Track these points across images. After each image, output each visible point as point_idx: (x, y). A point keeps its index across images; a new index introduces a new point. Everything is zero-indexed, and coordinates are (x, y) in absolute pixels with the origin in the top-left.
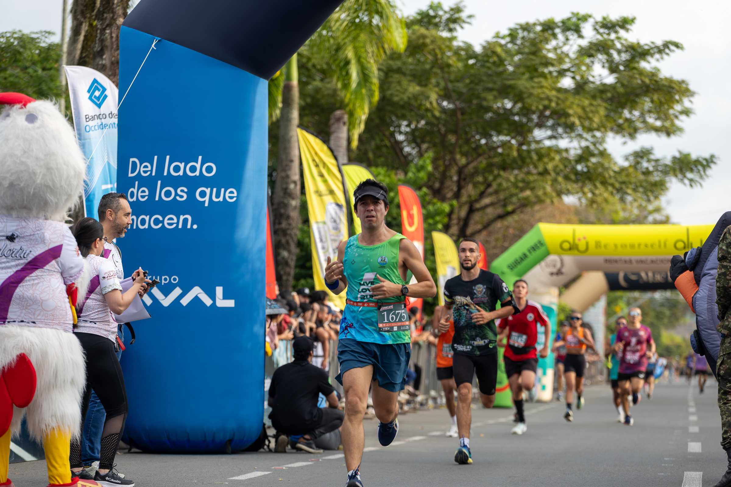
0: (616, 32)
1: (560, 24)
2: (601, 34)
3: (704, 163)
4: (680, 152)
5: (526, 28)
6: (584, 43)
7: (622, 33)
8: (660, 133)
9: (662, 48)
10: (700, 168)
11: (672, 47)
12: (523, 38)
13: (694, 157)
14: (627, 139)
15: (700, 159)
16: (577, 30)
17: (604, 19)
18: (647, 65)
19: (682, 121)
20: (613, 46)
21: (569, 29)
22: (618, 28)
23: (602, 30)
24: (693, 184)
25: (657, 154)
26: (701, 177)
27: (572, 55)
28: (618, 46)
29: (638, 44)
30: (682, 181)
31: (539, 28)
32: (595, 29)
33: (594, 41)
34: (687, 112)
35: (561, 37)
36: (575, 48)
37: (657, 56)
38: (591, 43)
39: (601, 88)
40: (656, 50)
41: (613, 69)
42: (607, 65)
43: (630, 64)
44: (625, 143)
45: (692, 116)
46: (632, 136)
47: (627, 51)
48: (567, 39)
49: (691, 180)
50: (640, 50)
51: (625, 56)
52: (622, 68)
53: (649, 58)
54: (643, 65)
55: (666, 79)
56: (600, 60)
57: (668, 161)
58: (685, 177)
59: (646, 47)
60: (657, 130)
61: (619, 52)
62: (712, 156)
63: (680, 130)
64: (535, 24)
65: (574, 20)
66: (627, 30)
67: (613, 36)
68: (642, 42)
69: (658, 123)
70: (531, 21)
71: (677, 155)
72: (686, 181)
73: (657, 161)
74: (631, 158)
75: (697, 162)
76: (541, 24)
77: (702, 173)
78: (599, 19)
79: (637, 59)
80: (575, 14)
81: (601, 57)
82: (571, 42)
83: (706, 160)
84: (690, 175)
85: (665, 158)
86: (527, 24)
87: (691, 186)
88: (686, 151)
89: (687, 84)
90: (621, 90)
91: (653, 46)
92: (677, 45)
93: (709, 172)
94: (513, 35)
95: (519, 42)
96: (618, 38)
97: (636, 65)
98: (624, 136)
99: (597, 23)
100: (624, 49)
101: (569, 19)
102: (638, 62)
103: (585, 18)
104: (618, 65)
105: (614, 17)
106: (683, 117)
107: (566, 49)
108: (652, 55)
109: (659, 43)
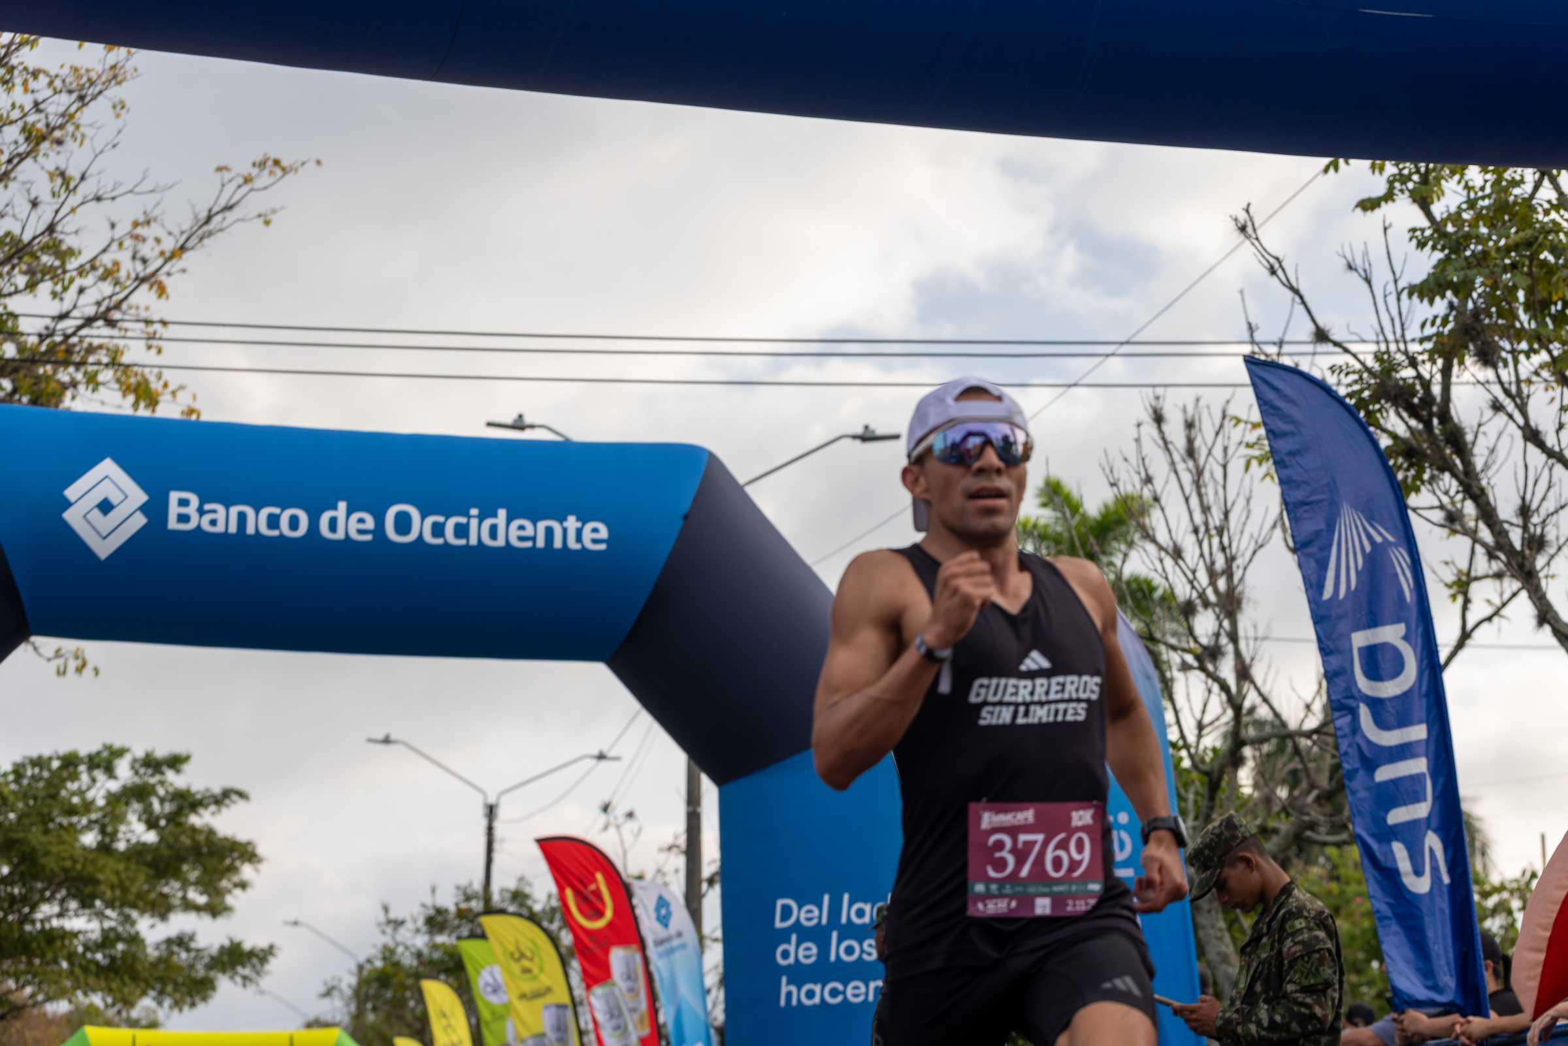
0: (162, 773)
1: (86, 760)
2: (140, 776)
3: (261, 955)
4: (231, 941)
5: (39, 762)
6: (114, 786)
7: (170, 775)
8: (203, 914)
9: (219, 797)
10: (255, 961)
11: (234, 797)
12: (33, 776)
13: (247, 946)
14: (156, 920)
15: (256, 952)
16: (110, 771)
17: (148, 755)
18: (197, 820)
19: (235, 897)
20: (155, 793)
21: (98, 766)
22: (165, 768)
23: (142, 771)
24: (248, 983)
25: (201, 942)
26: (258, 973)
27: (101, 802)
28: (161, 791)
29: (188, 791)
30: (232, 978)
31: (56, 764)
32: (133, 768)
33: (129, 783)
34: (243, 885)
35: (85, 777)
36: (102, 793)
37: (213, 808)
38: (125, 788)
39: (139, 848)
40: (211, 800)
41: (152, 824)
42: (144, 817)
43: (173, 818)
44: (153, 926)
45: (249, 891)
46: (163, 917)
47: (172, 800)
48: (94, 780)
49: (245, 978)
50: (191, 799)
51: (168, 808)
52: (163, 823)
53: (201, 811)
54: (194, 820)
55: (226, 839)
56: (134, 812)
57: (214, 951)
58: (236, 973)
59: (199, 796)
60: (198, 908)
61: (162, 801)
62: (271, 947)
63: (227, 909)
64: (50, 759)
65: (105, 754)
66: (178, 771)
67: (157, 778)
68: (194, 789)
69: (202, 900)
70: (47, 752)
71: (227, 943)
72: (238, 979)
73: (198, 950)
74: (164, 947)
75: (252, 954)
76: (59, 758)
77: (258, 966)
78: (140, 753)
79: (186, 811)
80: (108, 748)
81: (137, 806)
82: (98, 784)
83: (262, 950)
84: (240, 969)
85: (210, 947)
86: (40, 758)
87: (244, 986)
88: (237, 939)
89: (254, 848)
90: (165, 852)
91: (208, 794)
92: (242, 795)
93: (267, 967)
94: (18, 771)
95: (25, 782)
96: (162, 783)
97: (183, 820)
98: (153, 916)
99: (135, 760)
100: (169, 797)
101: (98, 753)
102: (187, 816)
103: (120, 753)
104: (158, 818)
105: (161, 753)
106: (237, 892)
107: (90, 795)
108: (206, 807)
109: (217, 790)
